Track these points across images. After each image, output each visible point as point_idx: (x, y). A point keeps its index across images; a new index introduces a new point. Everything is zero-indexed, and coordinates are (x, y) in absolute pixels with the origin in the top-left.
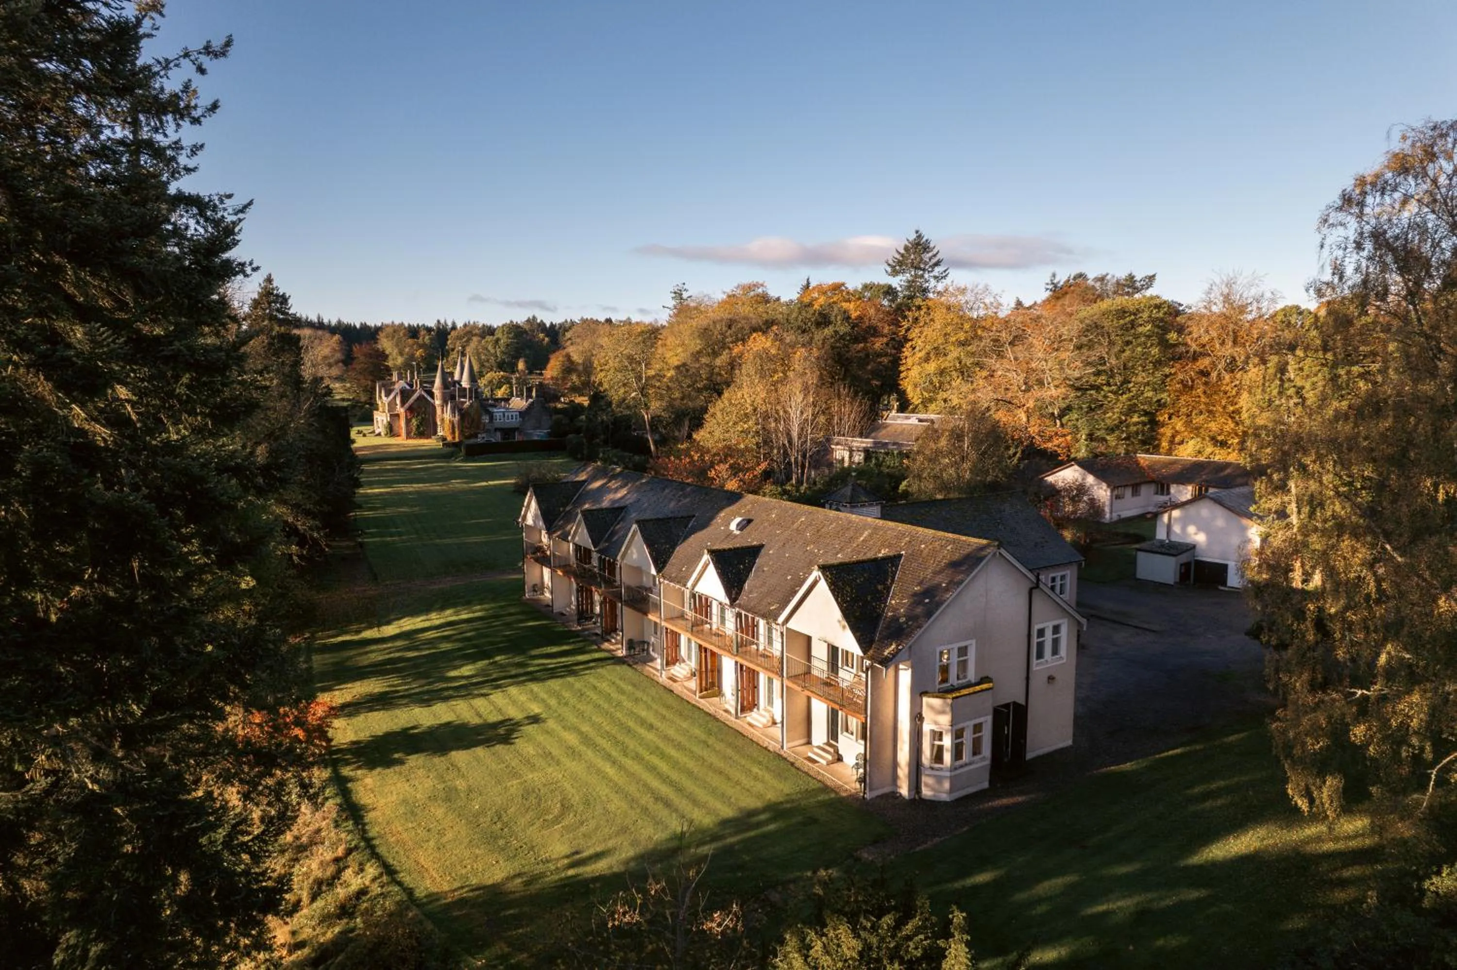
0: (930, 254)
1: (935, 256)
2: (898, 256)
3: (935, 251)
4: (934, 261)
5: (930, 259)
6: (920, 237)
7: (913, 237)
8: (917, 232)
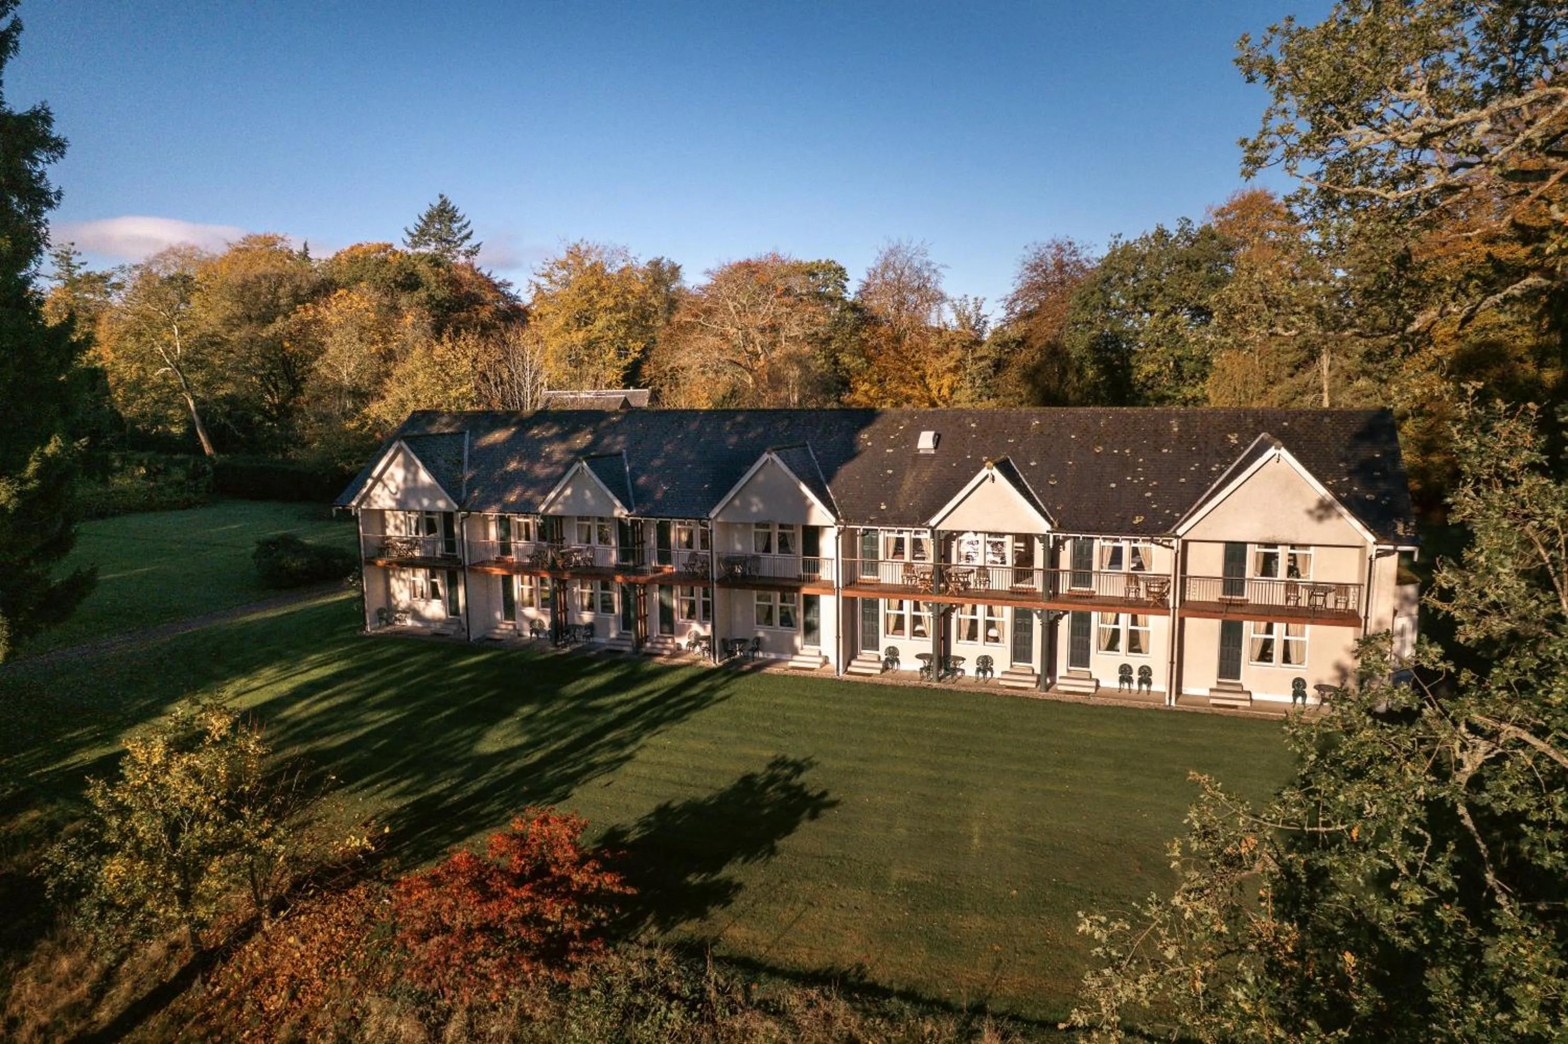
0: (459, 224)
1: (466, 226)
2: (421, 224)
3: (465, 222)
4: (465, 232)
5: (460, 230)
6: (444, 202)
7: (437, 203)
8: (441, 196)
